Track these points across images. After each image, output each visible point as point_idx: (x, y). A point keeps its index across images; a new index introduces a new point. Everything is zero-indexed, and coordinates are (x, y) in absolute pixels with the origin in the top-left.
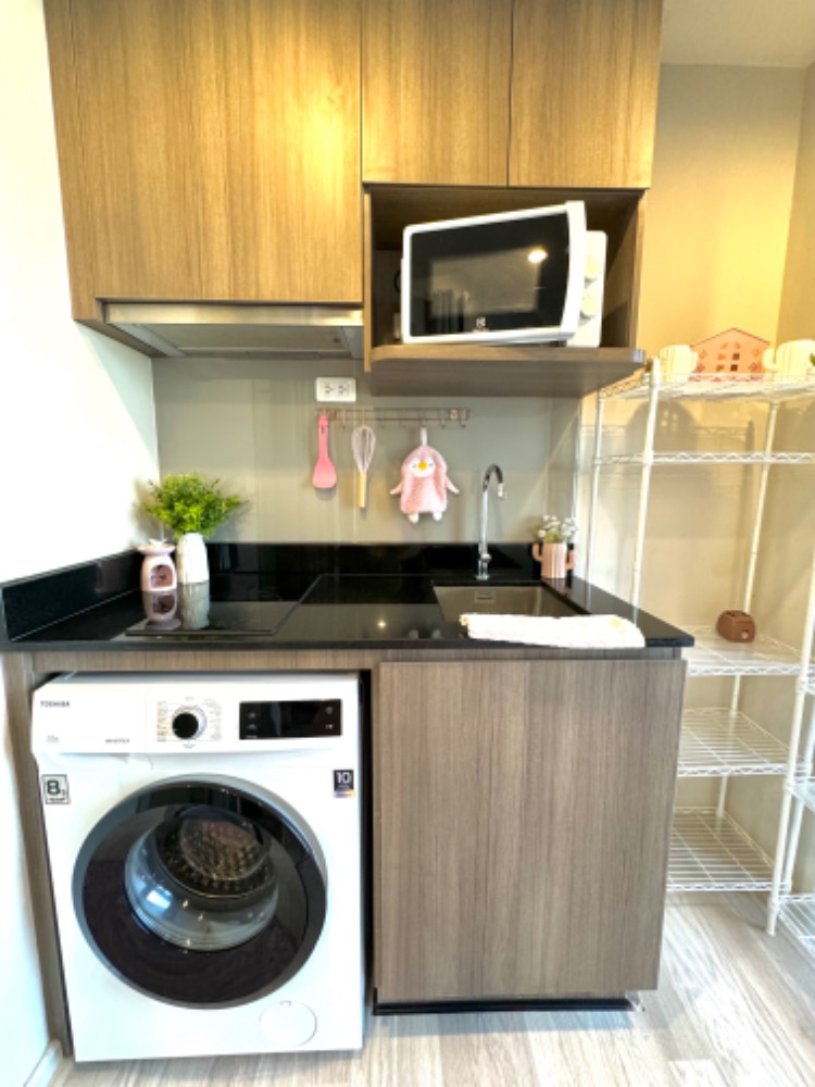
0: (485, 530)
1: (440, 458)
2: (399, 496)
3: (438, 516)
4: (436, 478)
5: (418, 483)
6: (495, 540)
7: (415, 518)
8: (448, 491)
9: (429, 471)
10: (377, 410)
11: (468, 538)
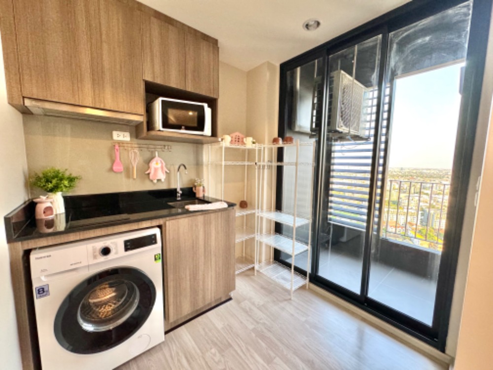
0: (178, 184)
1: (163, 161)
2: (149, 174)
3: (163, 180)
4: (162, 168)
5: (156, 170)
6: (182, 187)
7: (155, 181)
8: (166, 172)
9: (159, 165)
10: (138, 144)
11: (173, 187)
